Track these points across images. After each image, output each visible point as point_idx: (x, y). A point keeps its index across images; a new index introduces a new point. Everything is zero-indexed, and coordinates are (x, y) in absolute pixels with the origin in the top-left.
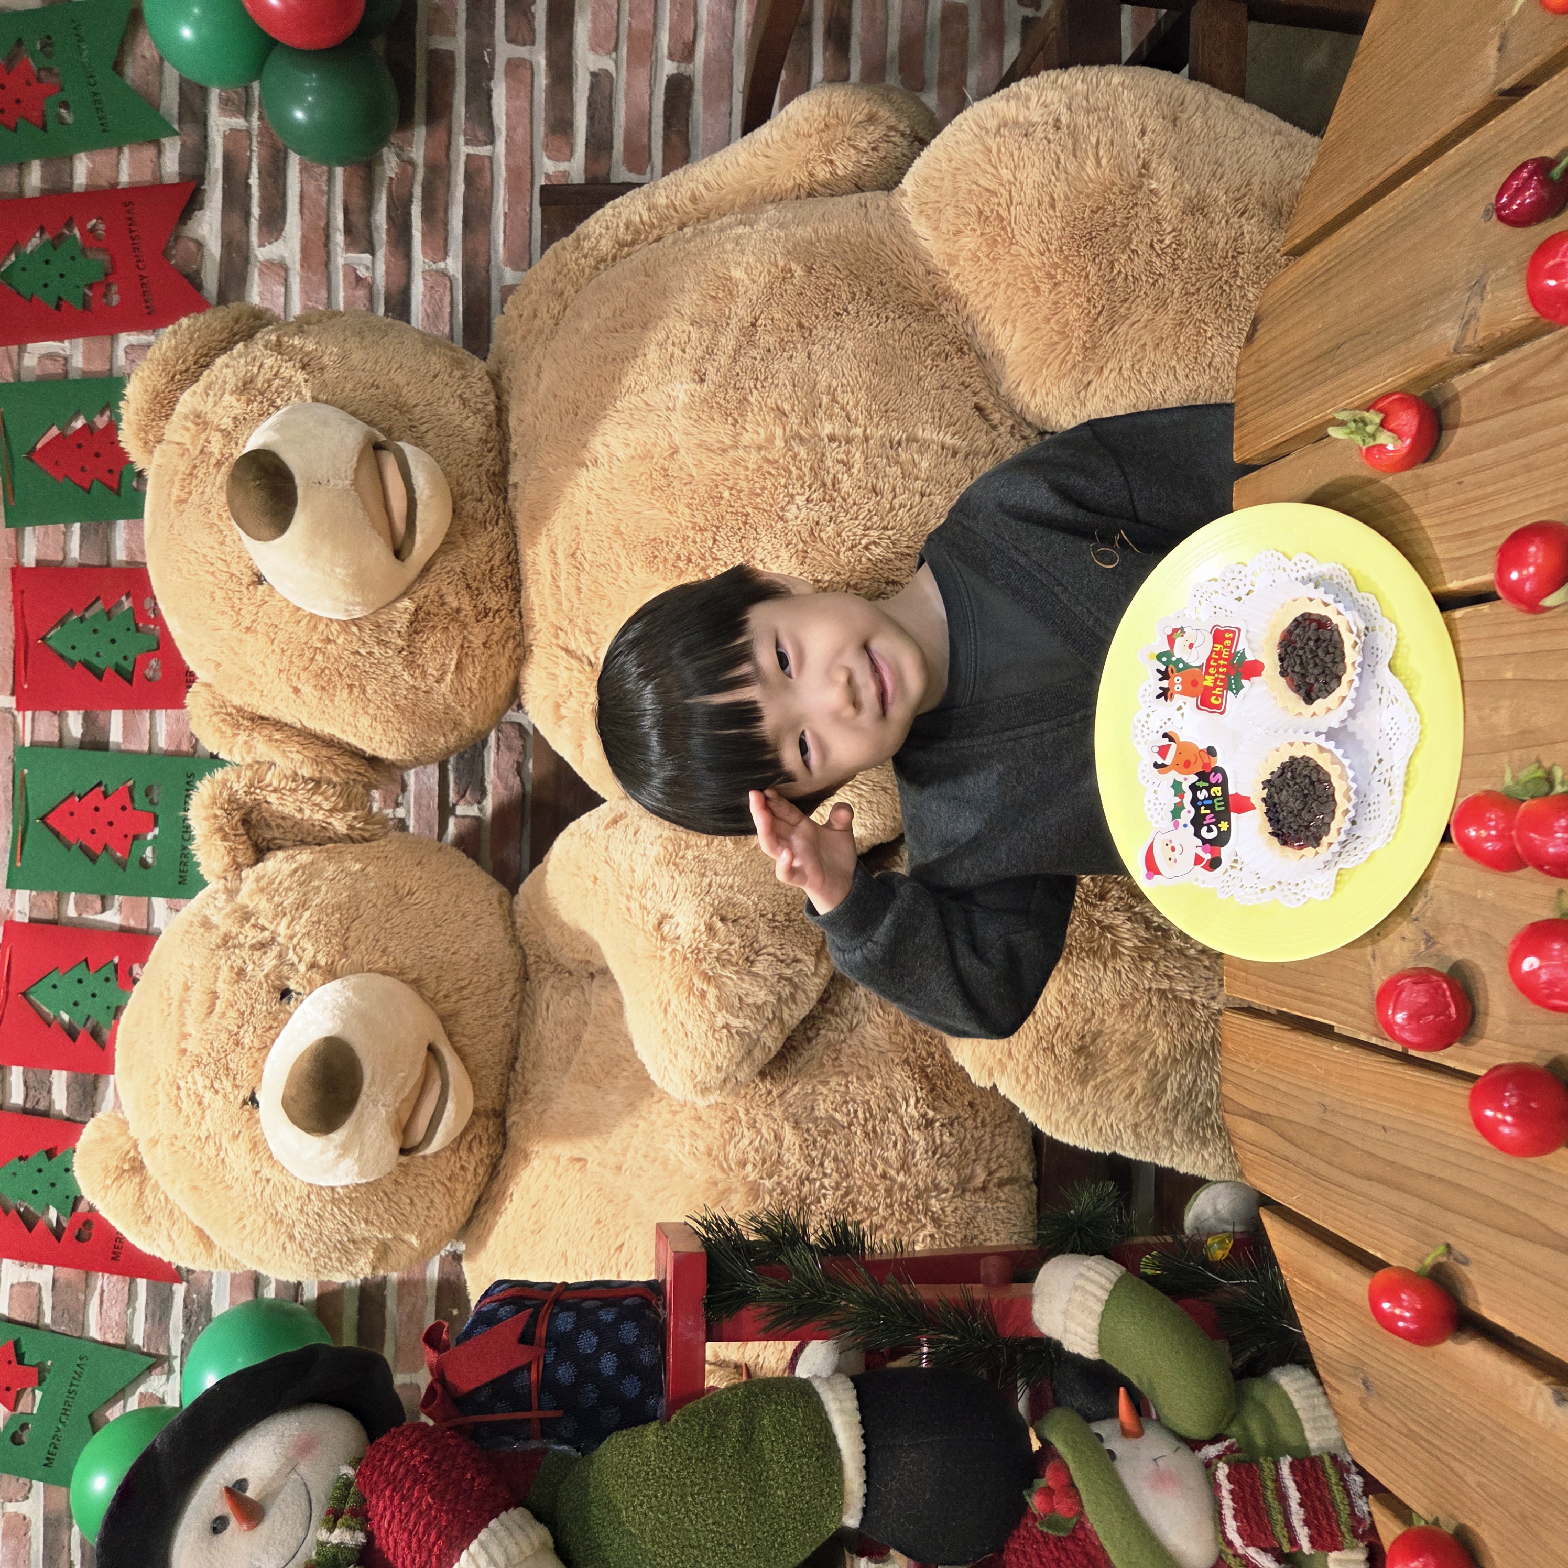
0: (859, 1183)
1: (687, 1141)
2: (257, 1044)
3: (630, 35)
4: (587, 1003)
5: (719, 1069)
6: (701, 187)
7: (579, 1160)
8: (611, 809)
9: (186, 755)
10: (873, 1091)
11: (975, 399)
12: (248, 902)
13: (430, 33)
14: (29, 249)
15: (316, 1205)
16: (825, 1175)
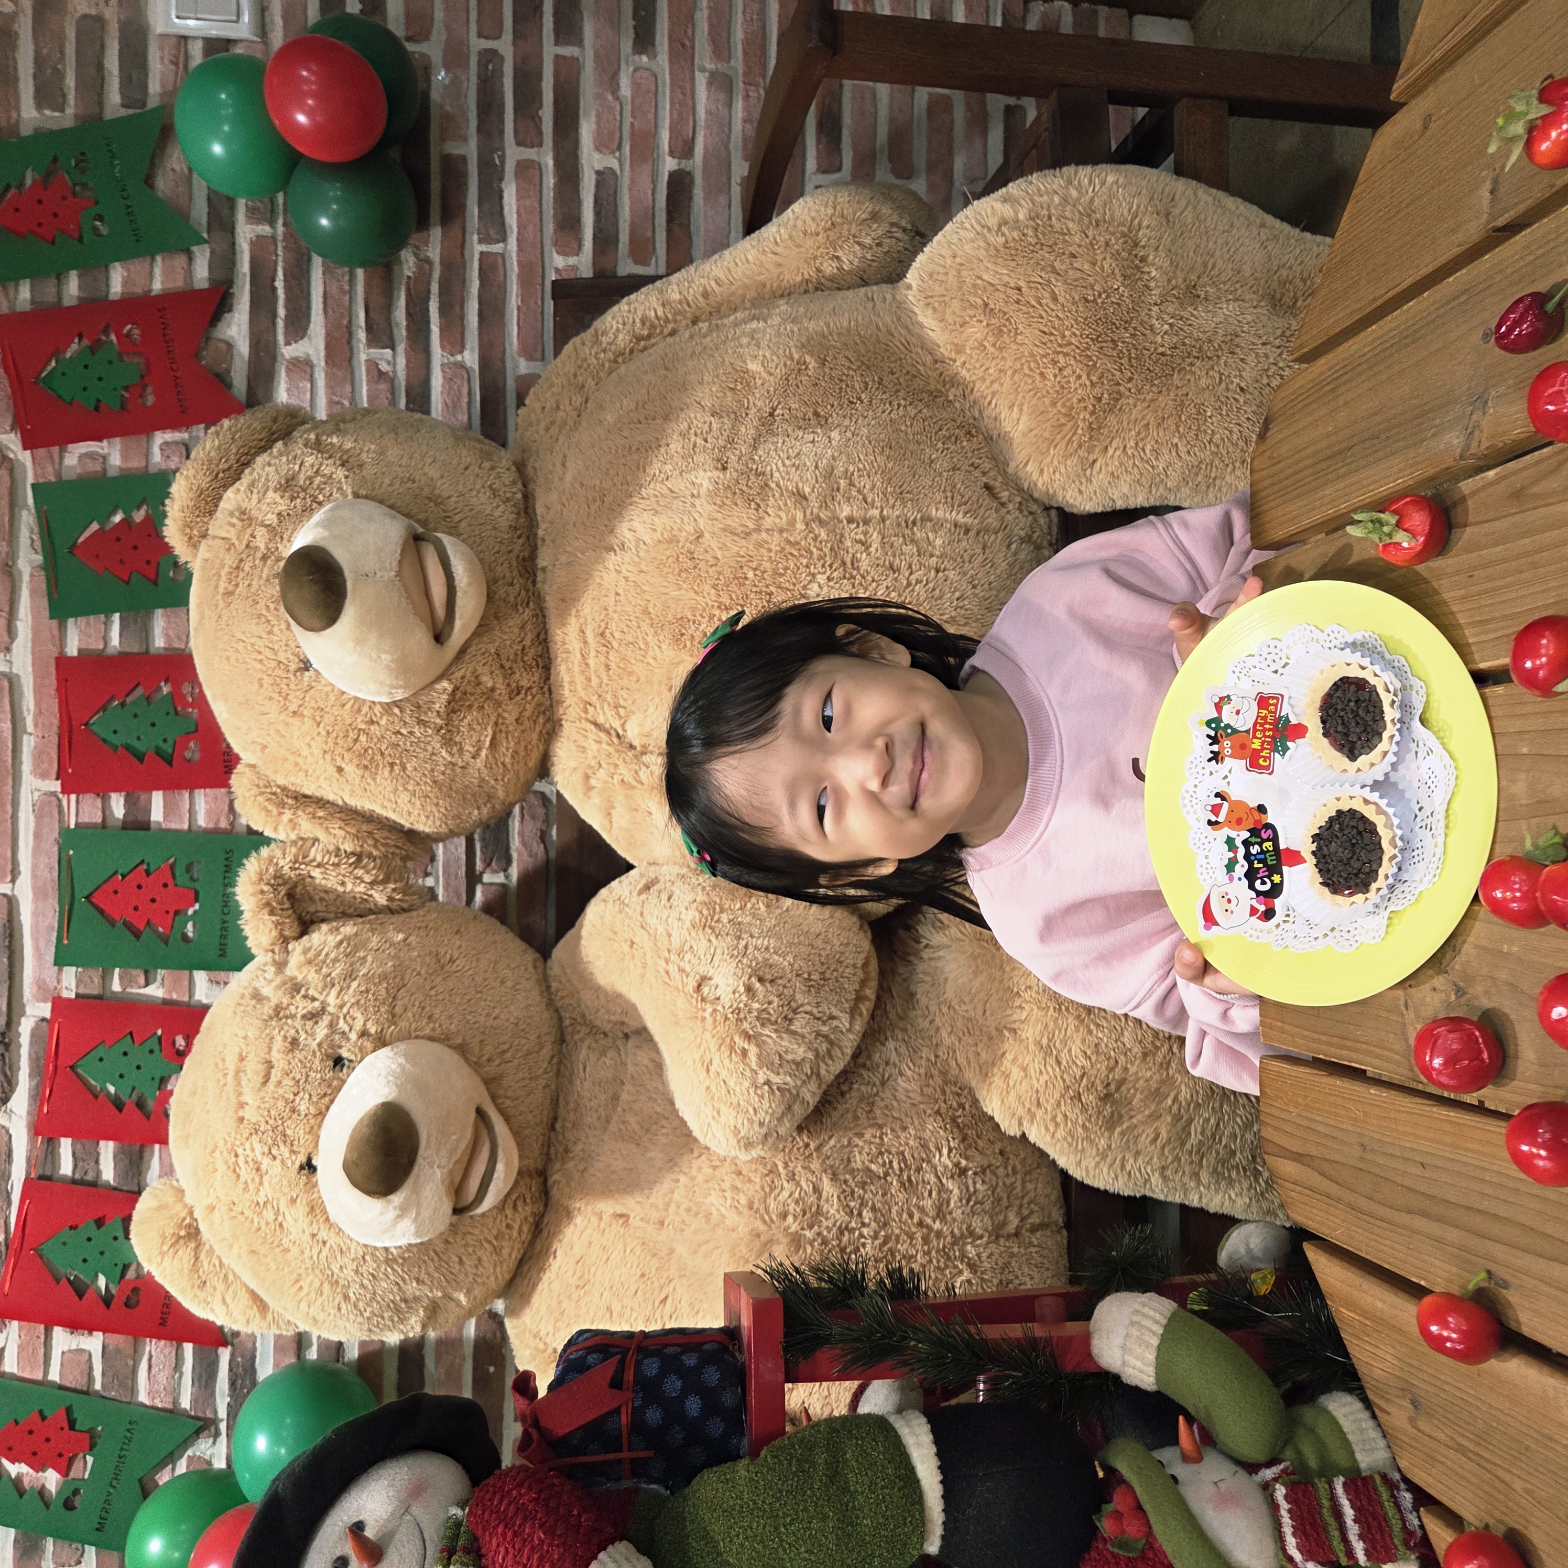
0: (897, 1231)
1: (728, 1194)
2: (313, 1110)
3: (632, 136)
4: (623, 1064)
5: (761, 1124)
6: (713, 283)
7: (621, 1216)
8: (642, 875)
9: (225, 832)
10: (908, 1141)
11: (984, 479)
12: (296, 973)
13: (443, 139)
14: (68, 355)
15: (371, 1265)
16: (864, 1225)
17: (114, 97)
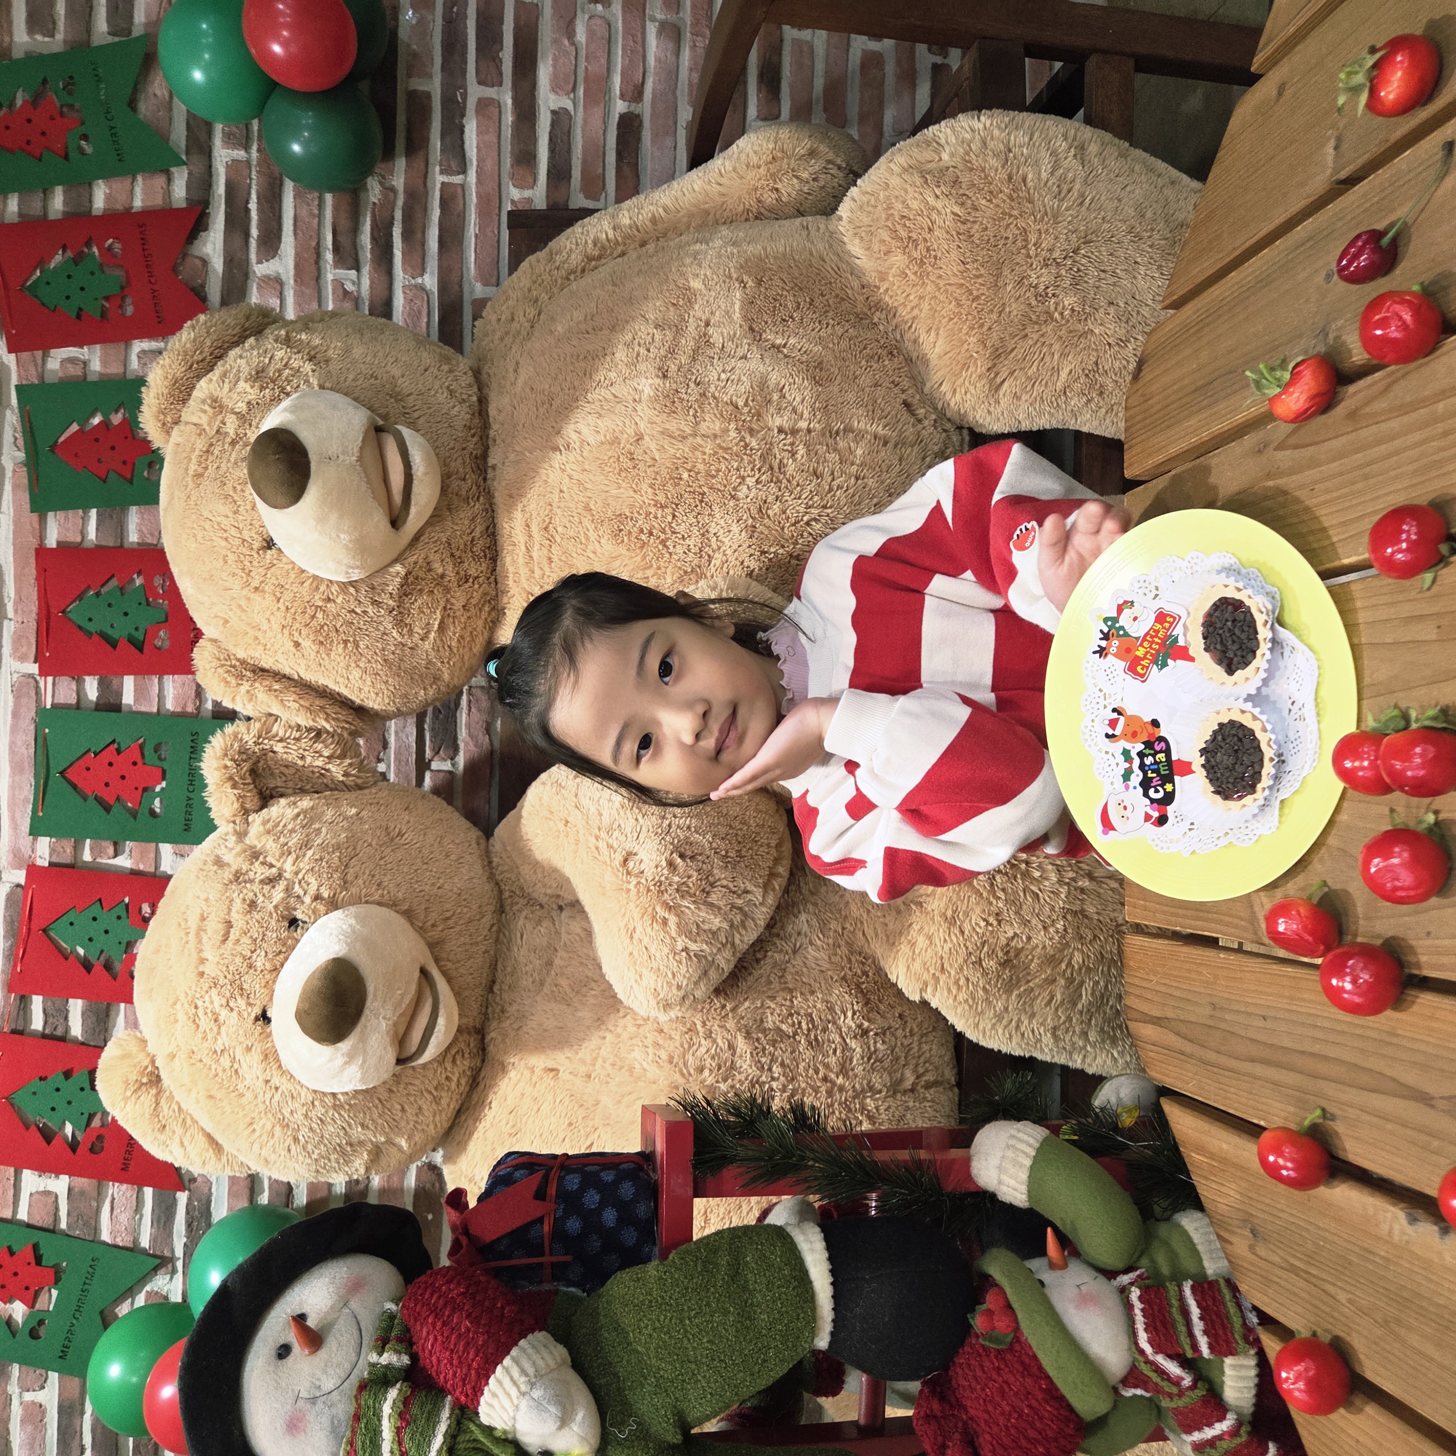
0: (804, 1085)
1: (650, 1050)
2: (268, 966)
3: (586, 79)
4: (558, 933)
5: (679, 987)
6: (661, 210)
7: (552, 1070)
9: (191, 715)
10: (816, 1004)
11: (904, 396)
12: (256, 843)
13: (409, 76)
14: (52, 265)
15: (319, 1110)
16: (773, 1079)
17: (101, 24)
